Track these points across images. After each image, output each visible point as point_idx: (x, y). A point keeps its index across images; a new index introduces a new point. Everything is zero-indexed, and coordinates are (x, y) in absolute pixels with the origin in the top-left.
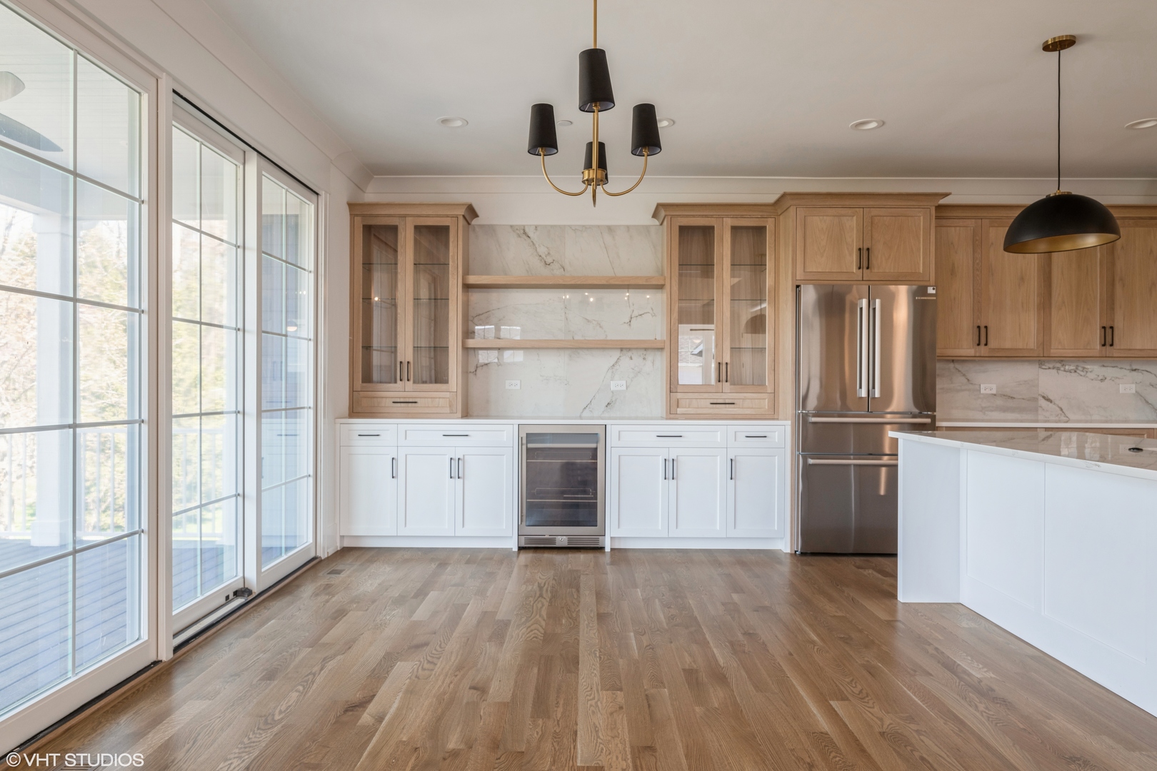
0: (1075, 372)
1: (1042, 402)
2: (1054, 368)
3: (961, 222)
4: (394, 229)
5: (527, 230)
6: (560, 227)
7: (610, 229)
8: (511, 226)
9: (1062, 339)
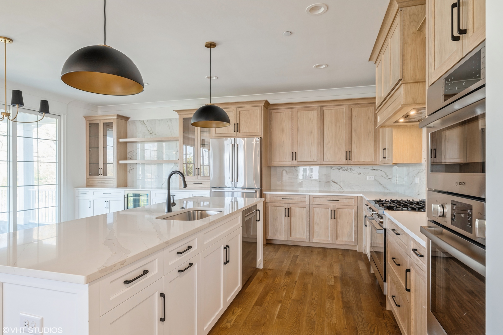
0: (347, 170)
1: (332, 183)
2: (337, 169)
3: (285, 110)
4: (98, 124)
5: (144, 122)
6: (154, 120)
7: (170, 120)
8: (140, 121)
9: (329, 157)
